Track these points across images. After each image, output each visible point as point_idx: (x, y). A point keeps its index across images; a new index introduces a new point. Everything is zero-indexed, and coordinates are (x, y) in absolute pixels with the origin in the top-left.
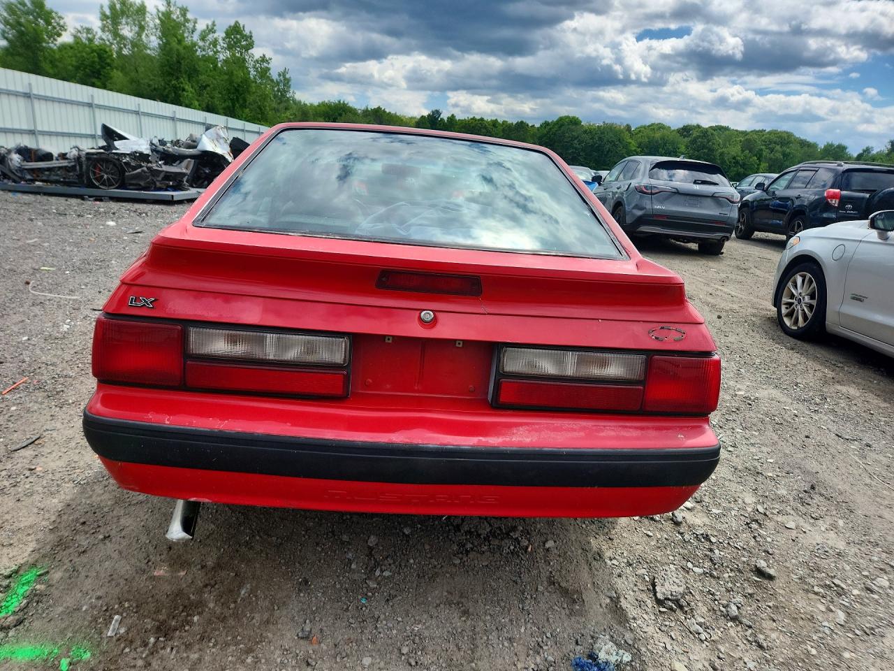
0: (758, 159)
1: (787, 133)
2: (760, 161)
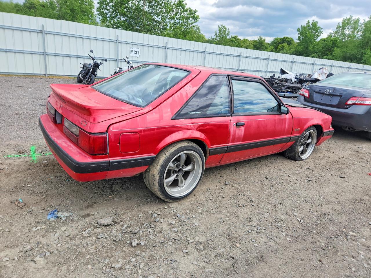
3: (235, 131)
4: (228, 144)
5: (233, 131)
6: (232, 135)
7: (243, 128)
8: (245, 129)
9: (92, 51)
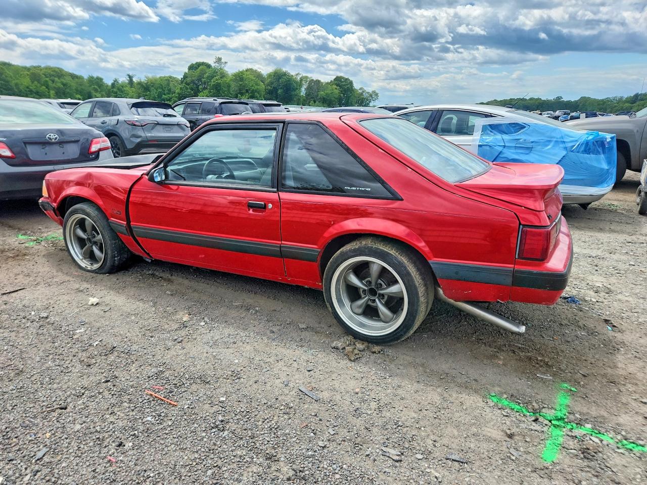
0: (47, 88)
1: (58, 68)
2: (49, 89)
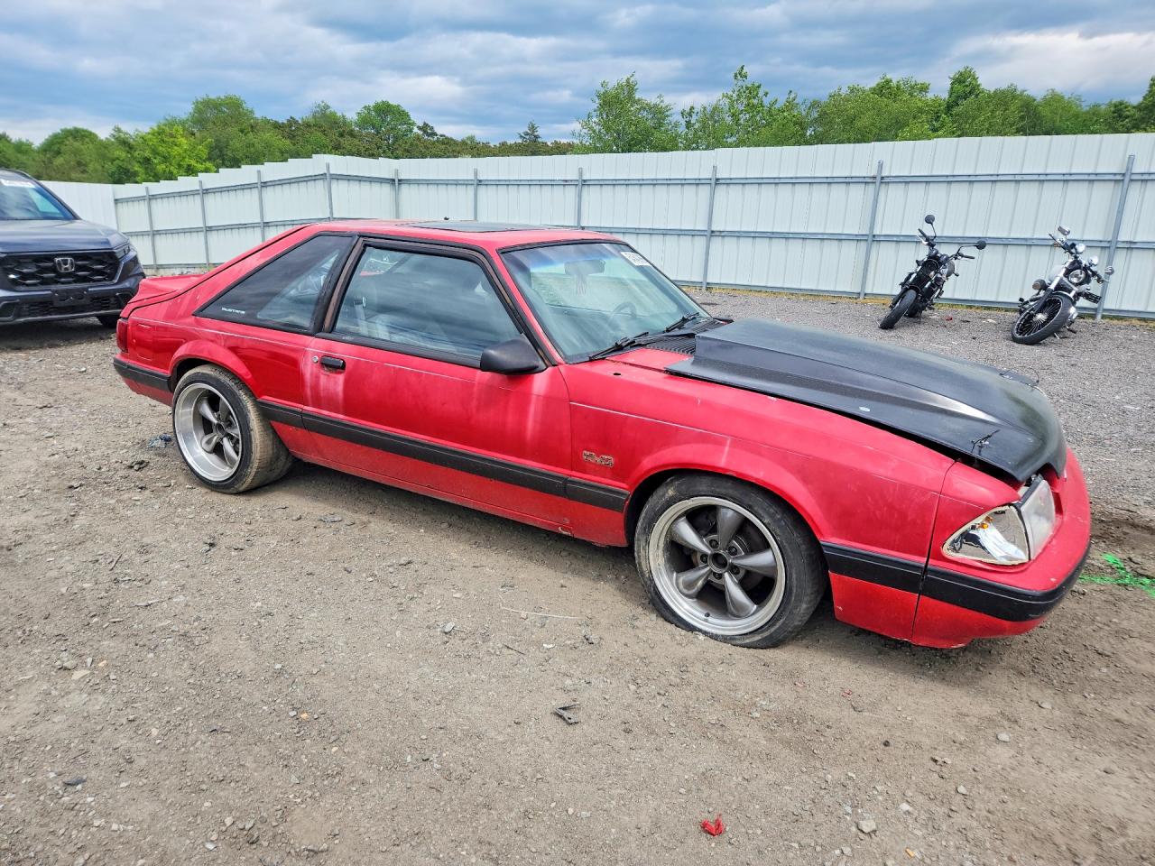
3: (317, 377)
4: (306, 408)
5: (312, 374)
6: (309, 385)
7: (341, 378)
8: (346, 382)
9: (929, 220)
